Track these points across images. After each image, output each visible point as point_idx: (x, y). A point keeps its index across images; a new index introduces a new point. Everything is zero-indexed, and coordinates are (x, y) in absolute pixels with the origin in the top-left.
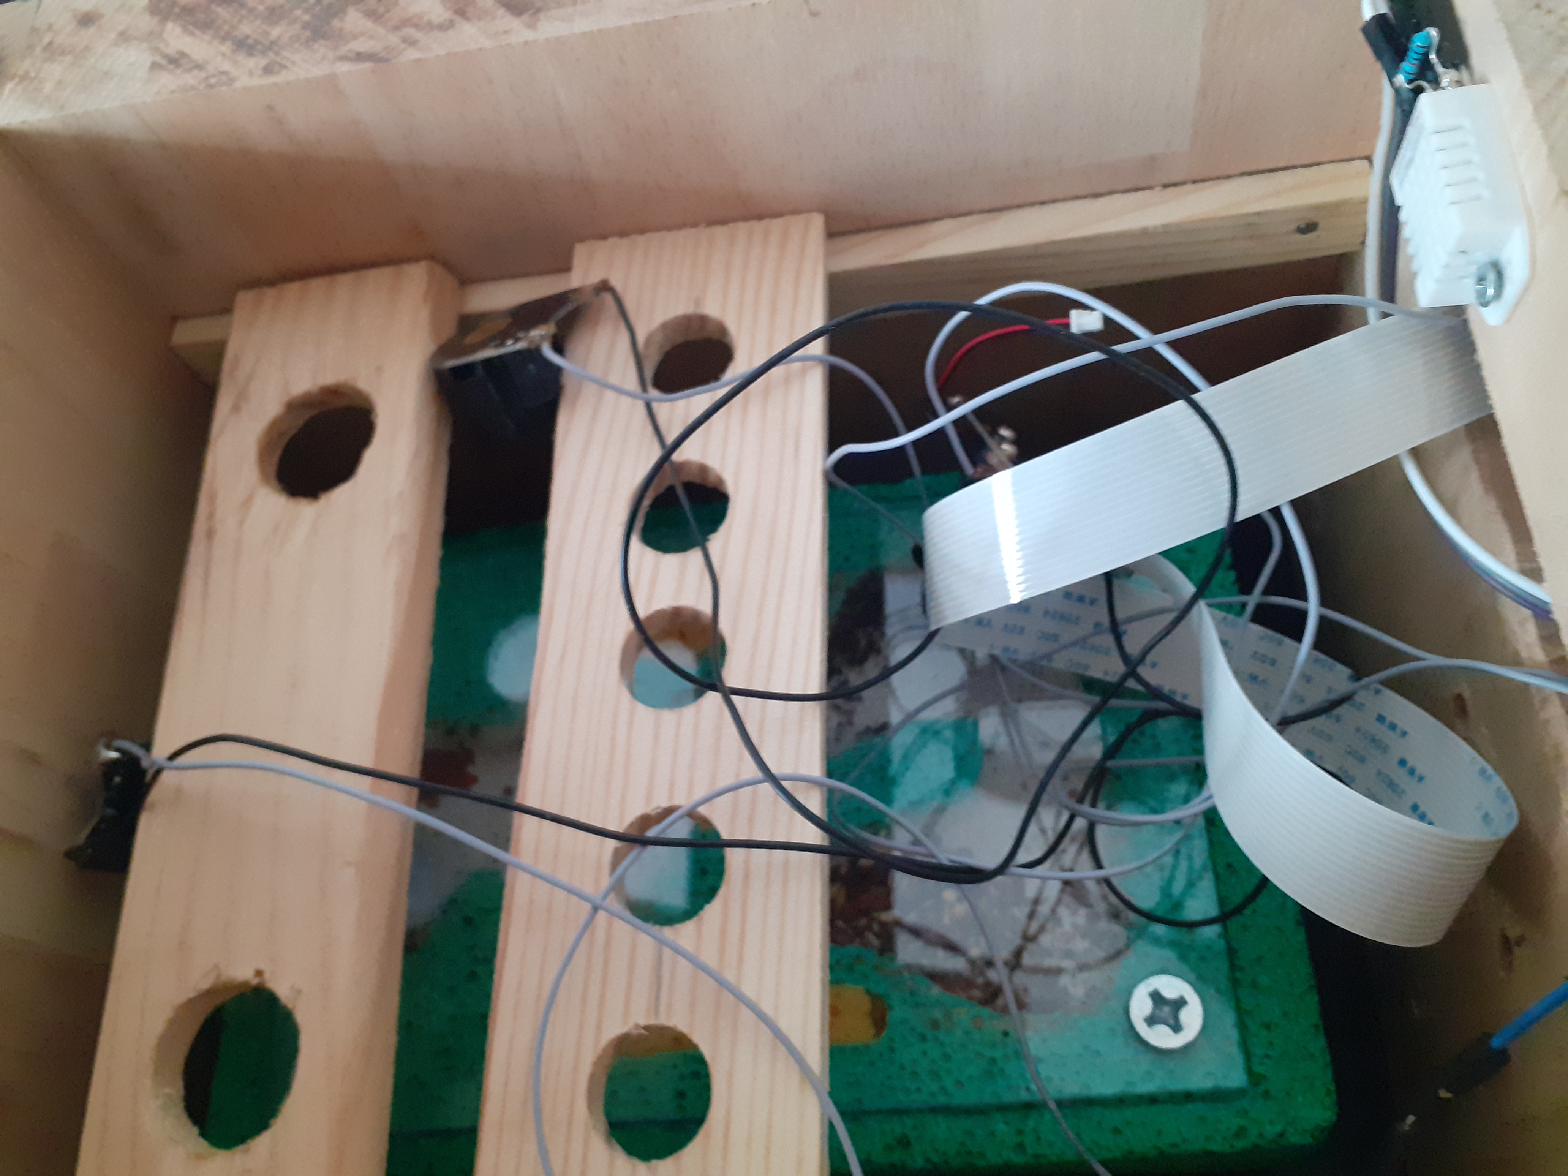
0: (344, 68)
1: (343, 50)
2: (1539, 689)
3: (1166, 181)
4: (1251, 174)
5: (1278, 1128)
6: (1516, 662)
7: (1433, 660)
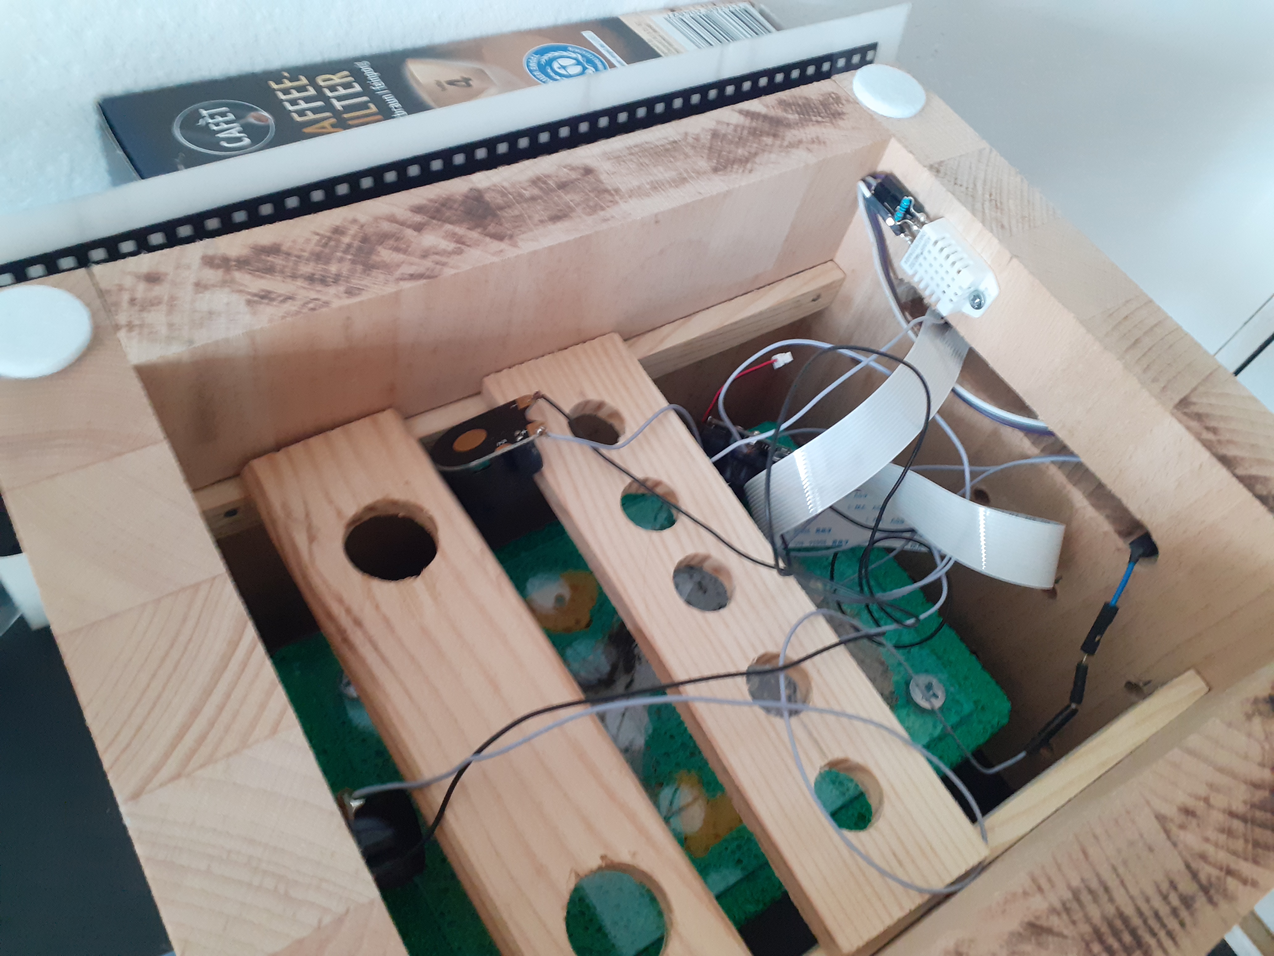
0: (407, 285)
1: (398, 273)
2: (1043, 463)
3: (758, 287)
4: (791, 276)
5: (996, 720)
6: (1027, 457)
7: (992, 469)
